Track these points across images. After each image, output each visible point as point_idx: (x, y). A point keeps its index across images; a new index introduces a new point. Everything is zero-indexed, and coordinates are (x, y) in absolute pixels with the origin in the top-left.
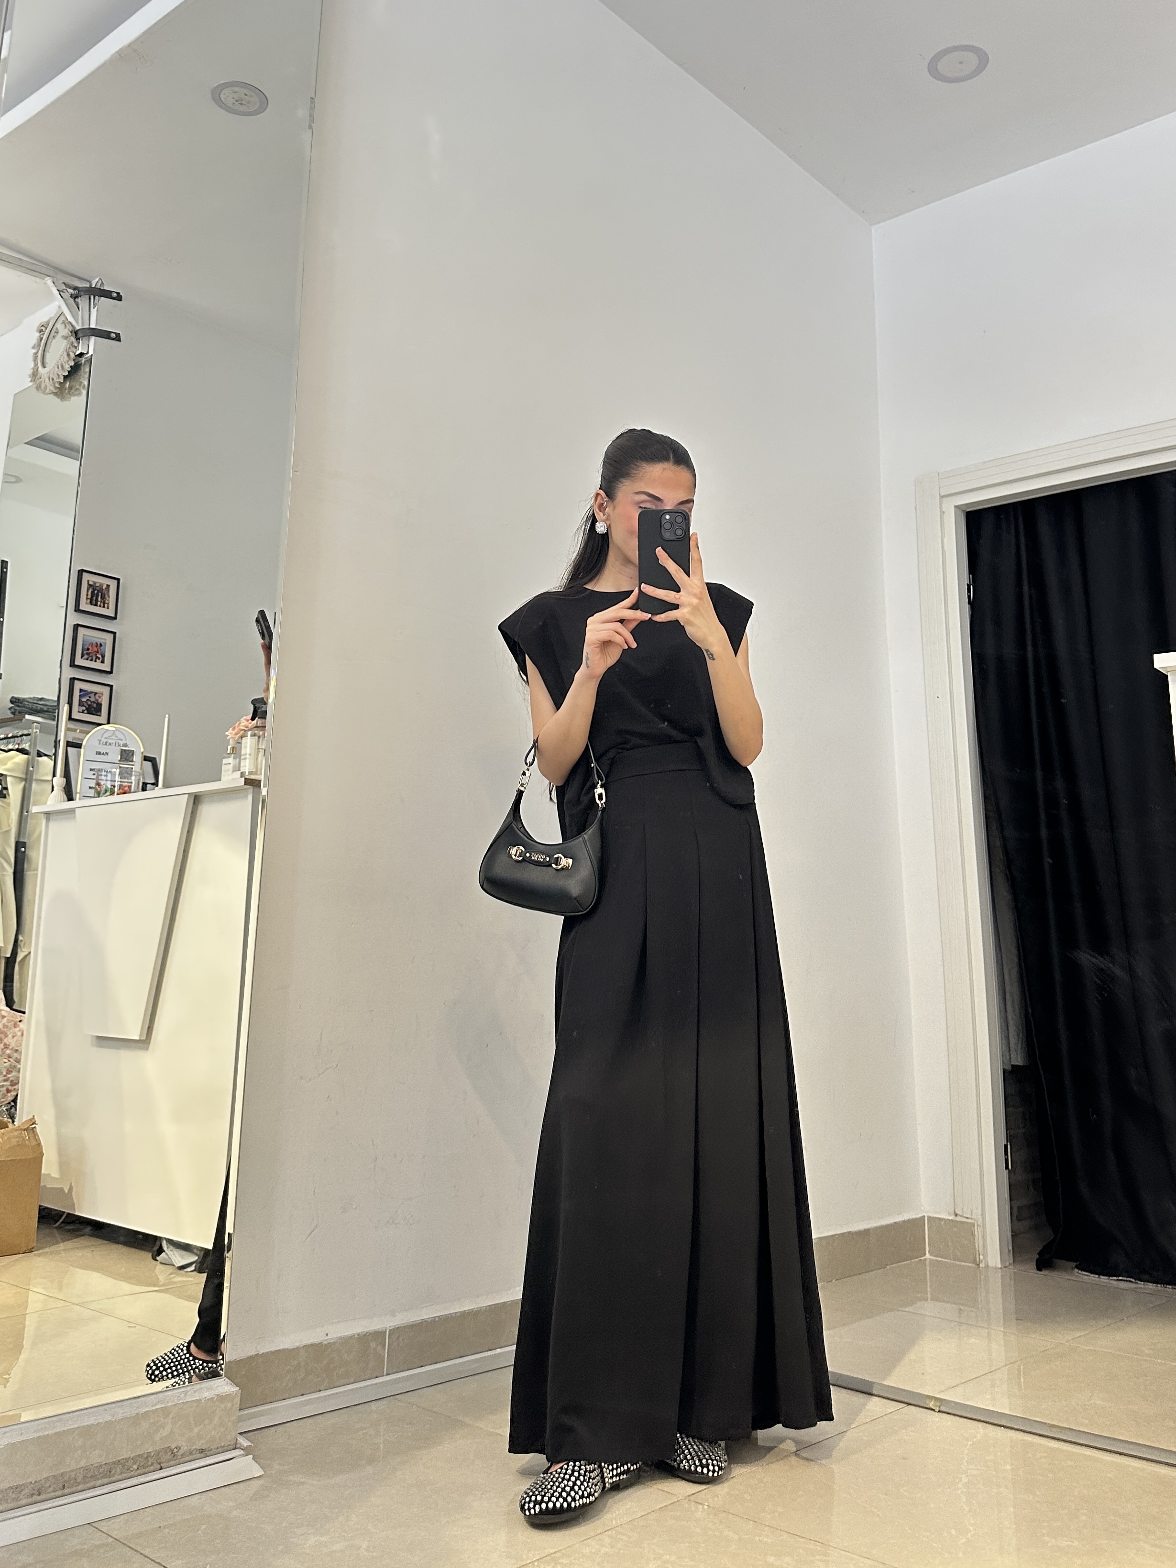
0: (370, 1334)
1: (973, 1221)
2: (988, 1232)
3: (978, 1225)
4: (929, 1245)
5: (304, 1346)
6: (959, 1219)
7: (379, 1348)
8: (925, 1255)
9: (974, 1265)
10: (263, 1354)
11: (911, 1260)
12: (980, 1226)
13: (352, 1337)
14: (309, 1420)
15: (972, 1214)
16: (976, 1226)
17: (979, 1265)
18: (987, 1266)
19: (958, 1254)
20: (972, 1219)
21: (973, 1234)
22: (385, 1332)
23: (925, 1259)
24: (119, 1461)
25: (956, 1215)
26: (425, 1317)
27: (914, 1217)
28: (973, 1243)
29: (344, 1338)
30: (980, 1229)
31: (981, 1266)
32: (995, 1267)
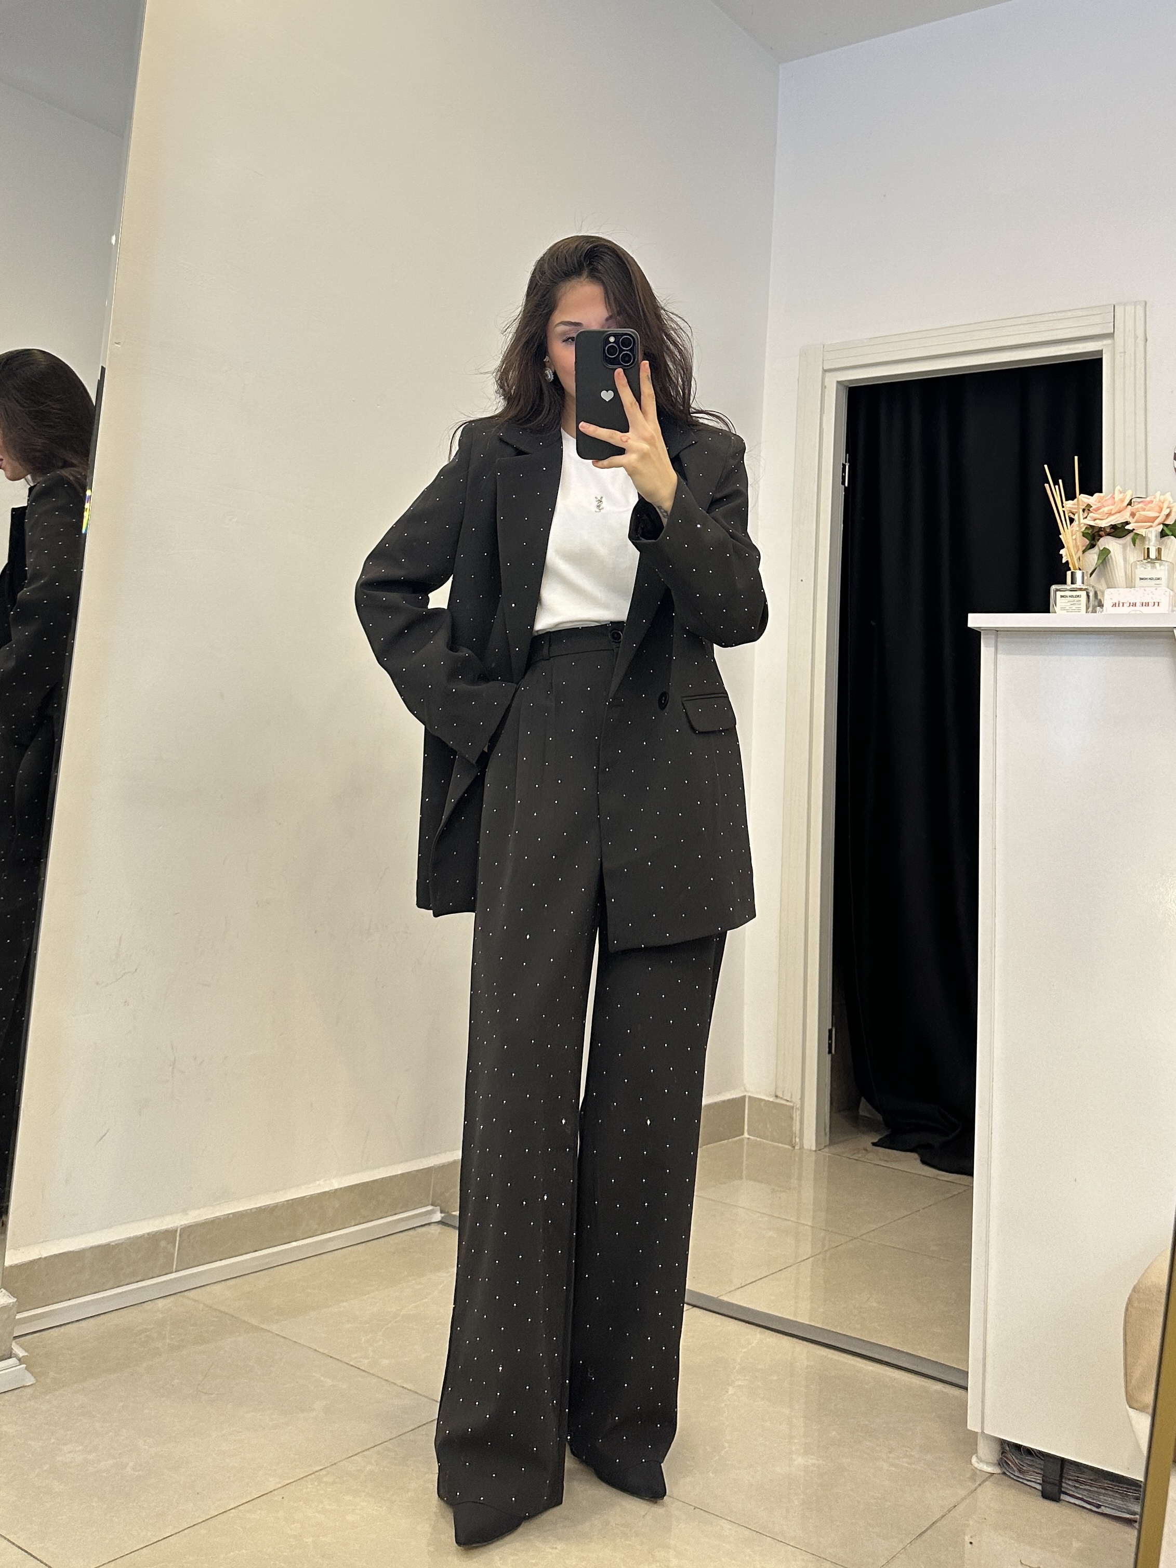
0: (160, 1232)
1: (792, 1104)
2: (806, 1116)
3: (796, 1109)
4: (748, 1124)
5: (90, 1248)
6: (778, 1101)
7: (170, 1247)
8: (743, 1134)
9: (790, 1147)
10: (46, 1257)
11: (729, 1139)
13: (141, 1237)
14: (92, 1320)
15: (791, 1097)
16: (795, 1110)
17: (793, 1147)
18: (801, 1148)
19: (775, 1134)
20: (791, 1102)
21: (792, 1118)
22: (176, 1231)
23: (743, 1139)
25: (777, 1098)
26: (218, 1214)
27: (734, 1096)
28: (791, 1126)
29: (133, 1238)
30: (798, 1112)
31: (797, 1148)
32: (810, 1150)
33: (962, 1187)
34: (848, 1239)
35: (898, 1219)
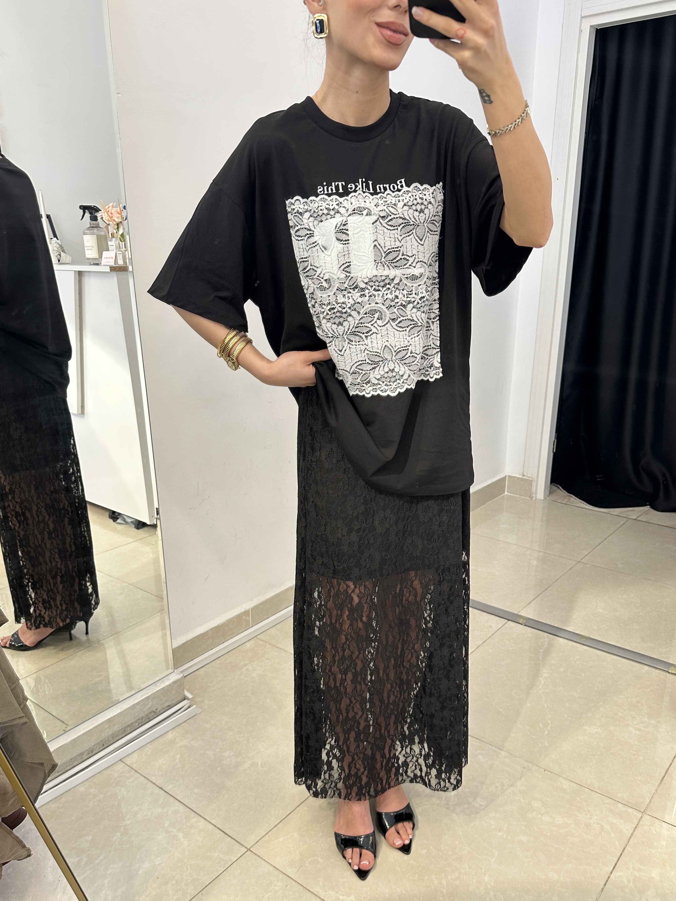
0: (242, 613)
1: (531, 479)
2: (539, 483)
4: (507, 487)
5: (210, 629)
7: (247, 618)
8: (504, 493)
9: (530, 499)
10: (189, 640)
11: (500, 495)
12: (535, 481)
13: (233, 618)
15: (532, 476)
16: (533, 481)
17: (532, 498)
18: (536, 498)
19: (522, 492)
21: (531, 485)
22: (249, 610)
23: (505, 495)
24: (128, 725)
25: (524, 476)
26: (267, 597)
27: (501, 477)
28: (531, 489)
29: (230, 619)
30: (535, 483)
31: (534, 499)
32: (540, 500)
33: (624, 518)
34: (575, 563)
35: (597, 546)
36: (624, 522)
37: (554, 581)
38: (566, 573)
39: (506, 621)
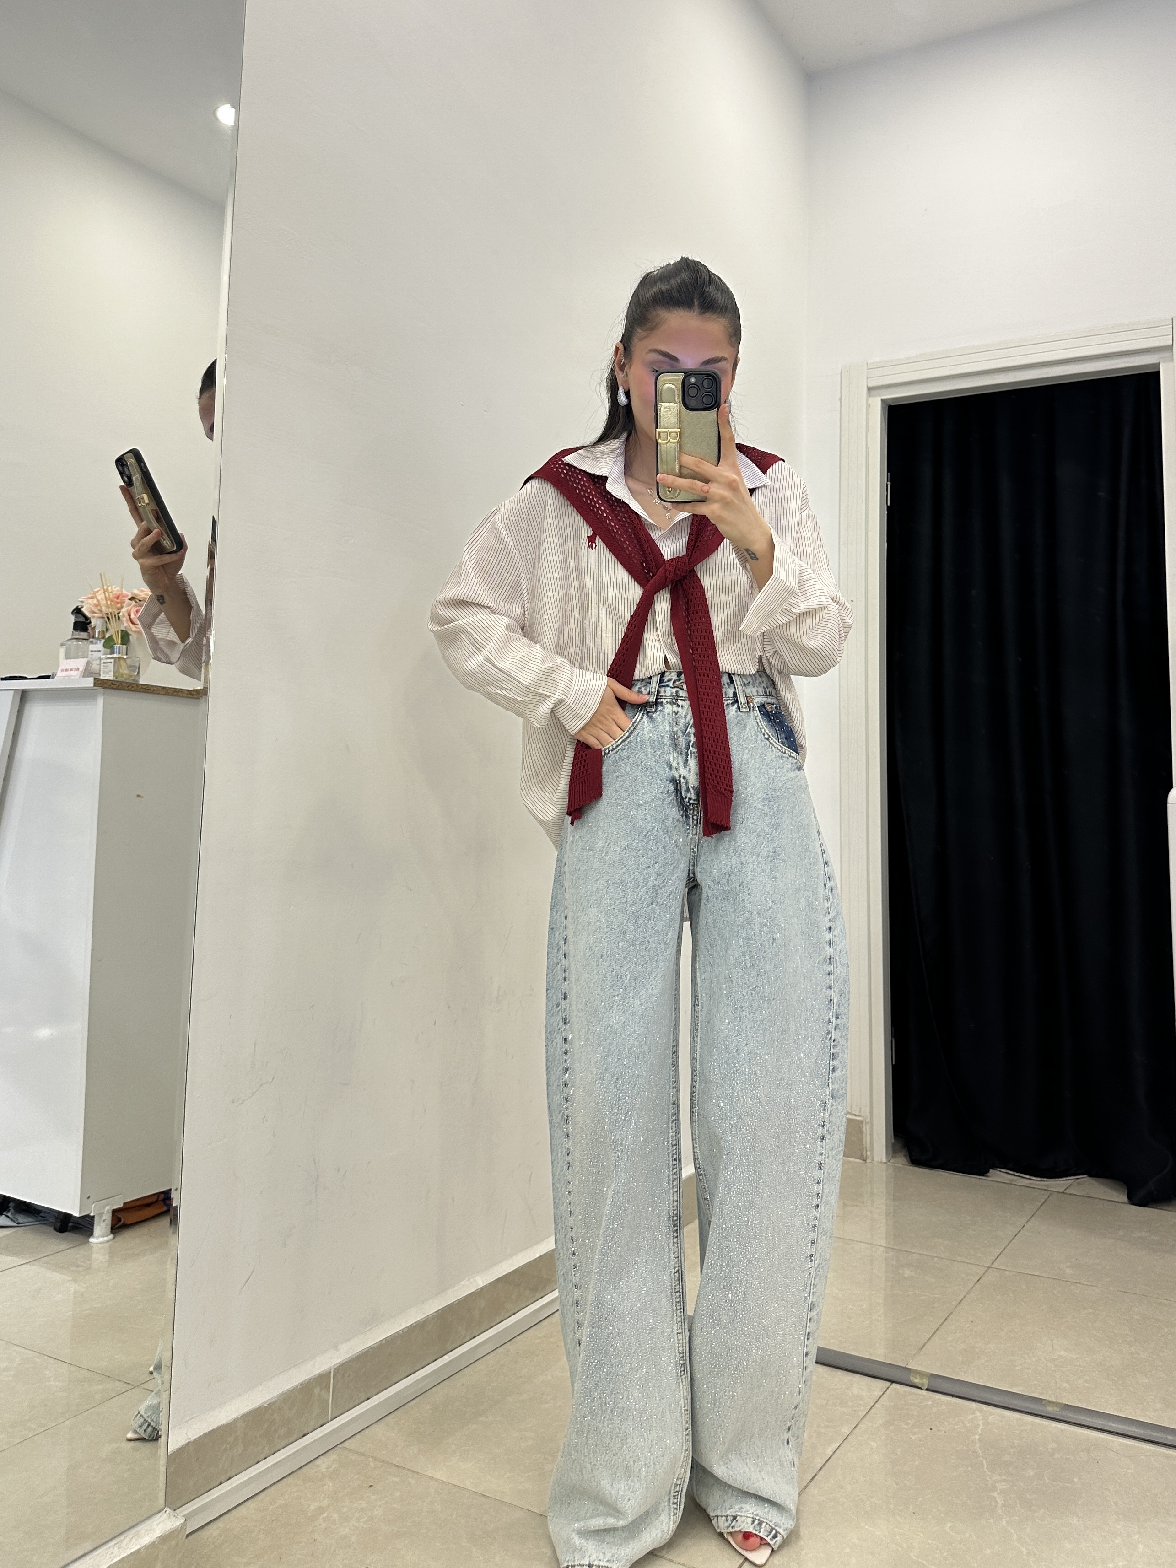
0: (314, 1378)
1: (861, 1119)
2: (874, 1130)
5: (241, 1416)
7: (324, 1393)
9: (861, 1161)
12: (868, 1122)
13: (295, 1389)
15: (862, 1112)
16: (864, 1123)
17: (865, 1161)
18: (874, 1161)
20: (860, 1116)
21: (861, 1132)
22: (330, 1372)
26: (370, 1343)
28: (862, 1141)
29: (286, 1393)
30: (868, 1126)
31: (867, 1161)
32: (881, 1162)
33: (1043, 1192)
34: (983, 1270)
35: (1013, 1239)
36: (1046, 1197)
37: (954, 1303)
38: (972, 1288)
39: (888, 1384)
